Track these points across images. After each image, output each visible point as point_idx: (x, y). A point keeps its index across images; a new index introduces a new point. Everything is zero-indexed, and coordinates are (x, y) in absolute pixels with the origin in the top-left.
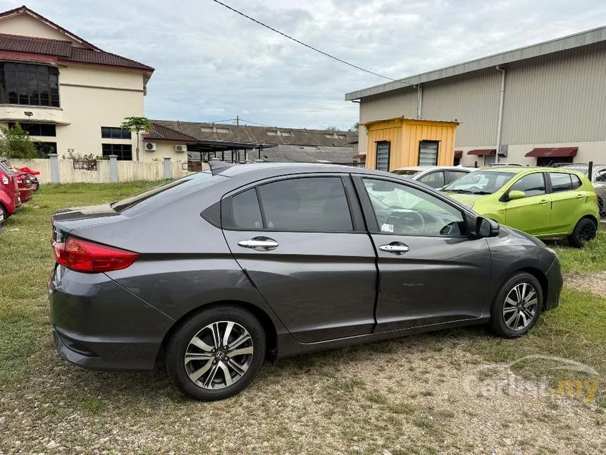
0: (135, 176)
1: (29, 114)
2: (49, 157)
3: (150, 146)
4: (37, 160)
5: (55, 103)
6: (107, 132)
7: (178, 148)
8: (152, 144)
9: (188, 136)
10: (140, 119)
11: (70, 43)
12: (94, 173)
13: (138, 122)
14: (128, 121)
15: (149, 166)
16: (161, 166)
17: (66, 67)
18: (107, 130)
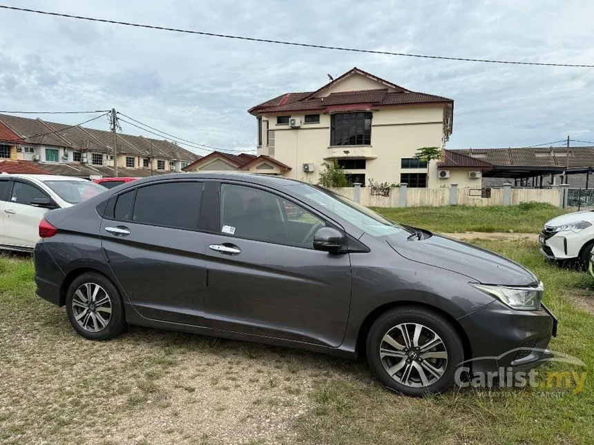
0: (421, 202)
1: (347, 152)
2: (354, 186)
3: (443, 174)
4: (345, 188)
5: (368, 142)
6: (406, 163)
7: (471, 174)
8: (446, 171)
9: (483, 162)
10: (431, 149)
11: (387, 90)
12: (386, 199)
13: (430, 152)
14: (420, 152)
15: (436, 192)
16: (447, 193)
17: (378, 110)
18: (407, 161)
